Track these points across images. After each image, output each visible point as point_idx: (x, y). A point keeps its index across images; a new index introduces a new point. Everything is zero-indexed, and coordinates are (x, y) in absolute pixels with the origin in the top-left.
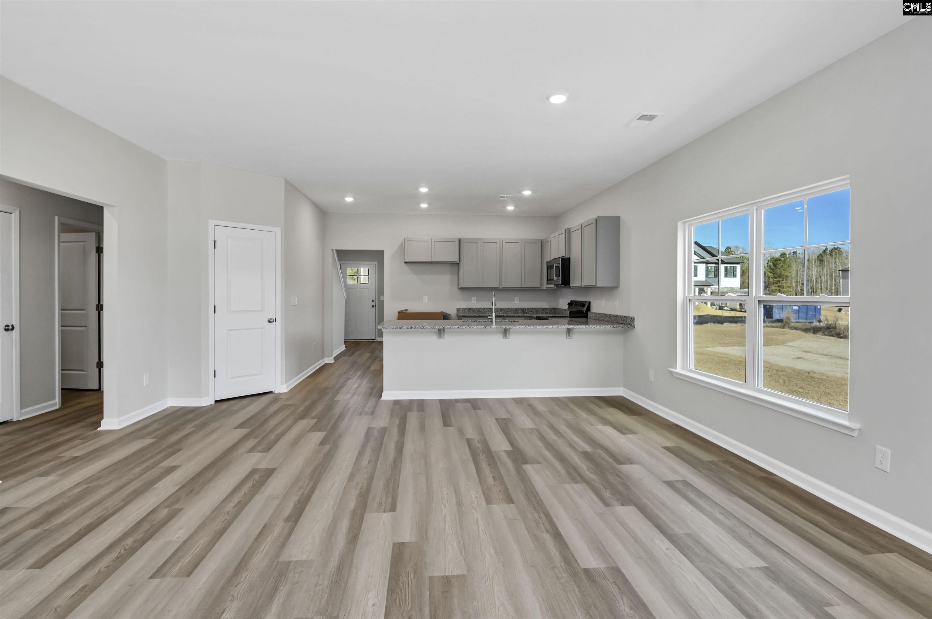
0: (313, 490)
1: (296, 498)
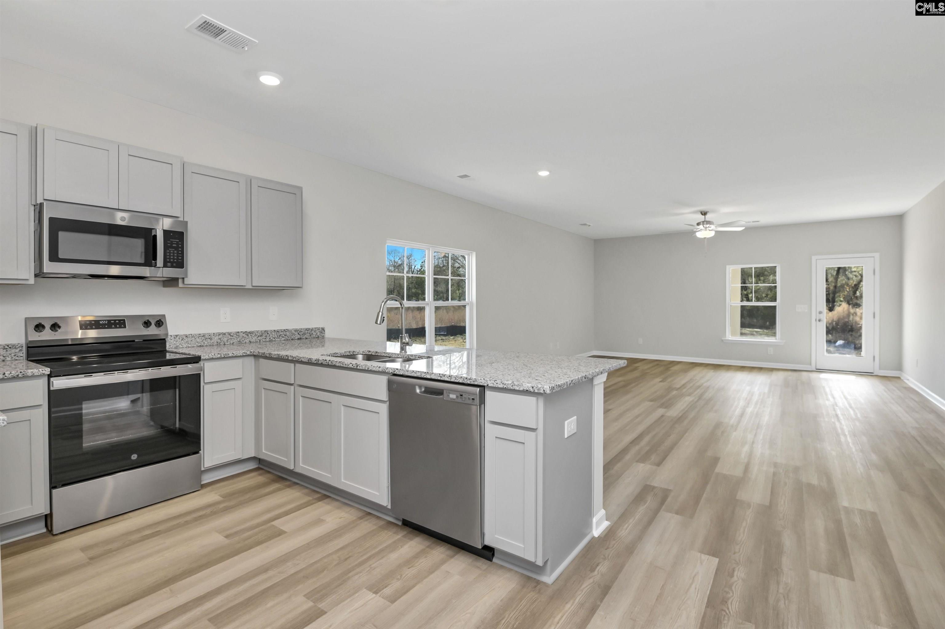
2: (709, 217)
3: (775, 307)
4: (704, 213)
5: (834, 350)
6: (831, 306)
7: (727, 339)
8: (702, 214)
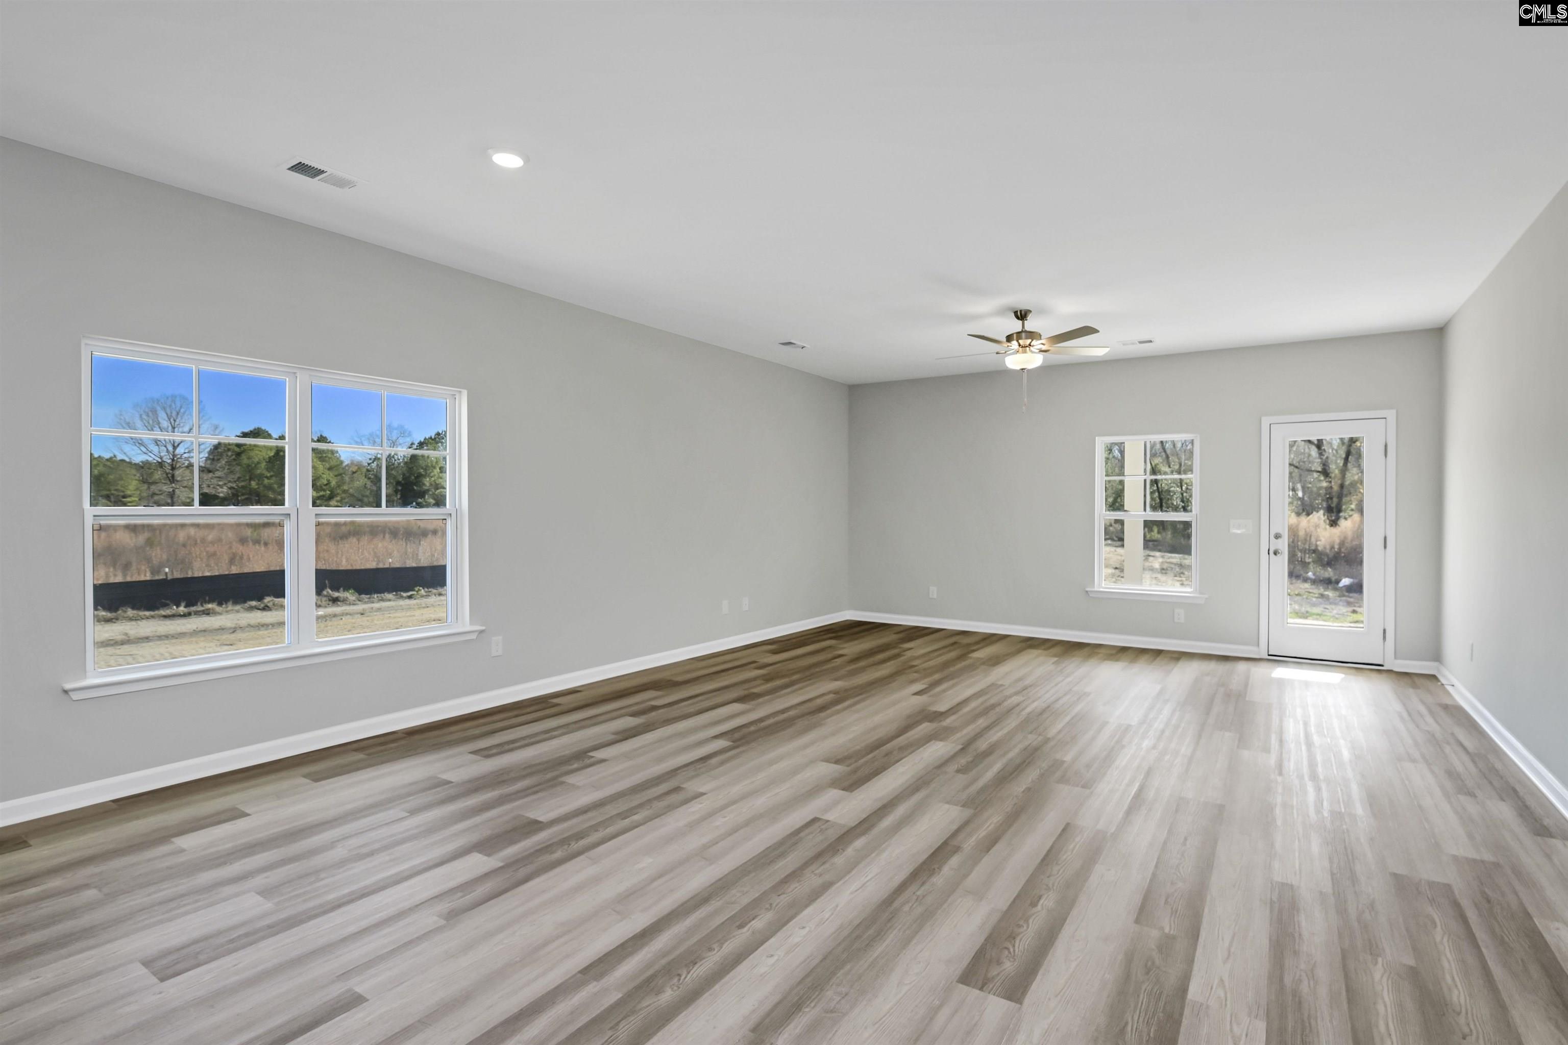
0: (902, 887)
1: (935, 880)
2: (1031, 324)
3: (1187, 525)
4: (1022, 315)
5: (1335, 595)
6: (1333, 518)
7: (1096, 589)
8: (1018, 318)
